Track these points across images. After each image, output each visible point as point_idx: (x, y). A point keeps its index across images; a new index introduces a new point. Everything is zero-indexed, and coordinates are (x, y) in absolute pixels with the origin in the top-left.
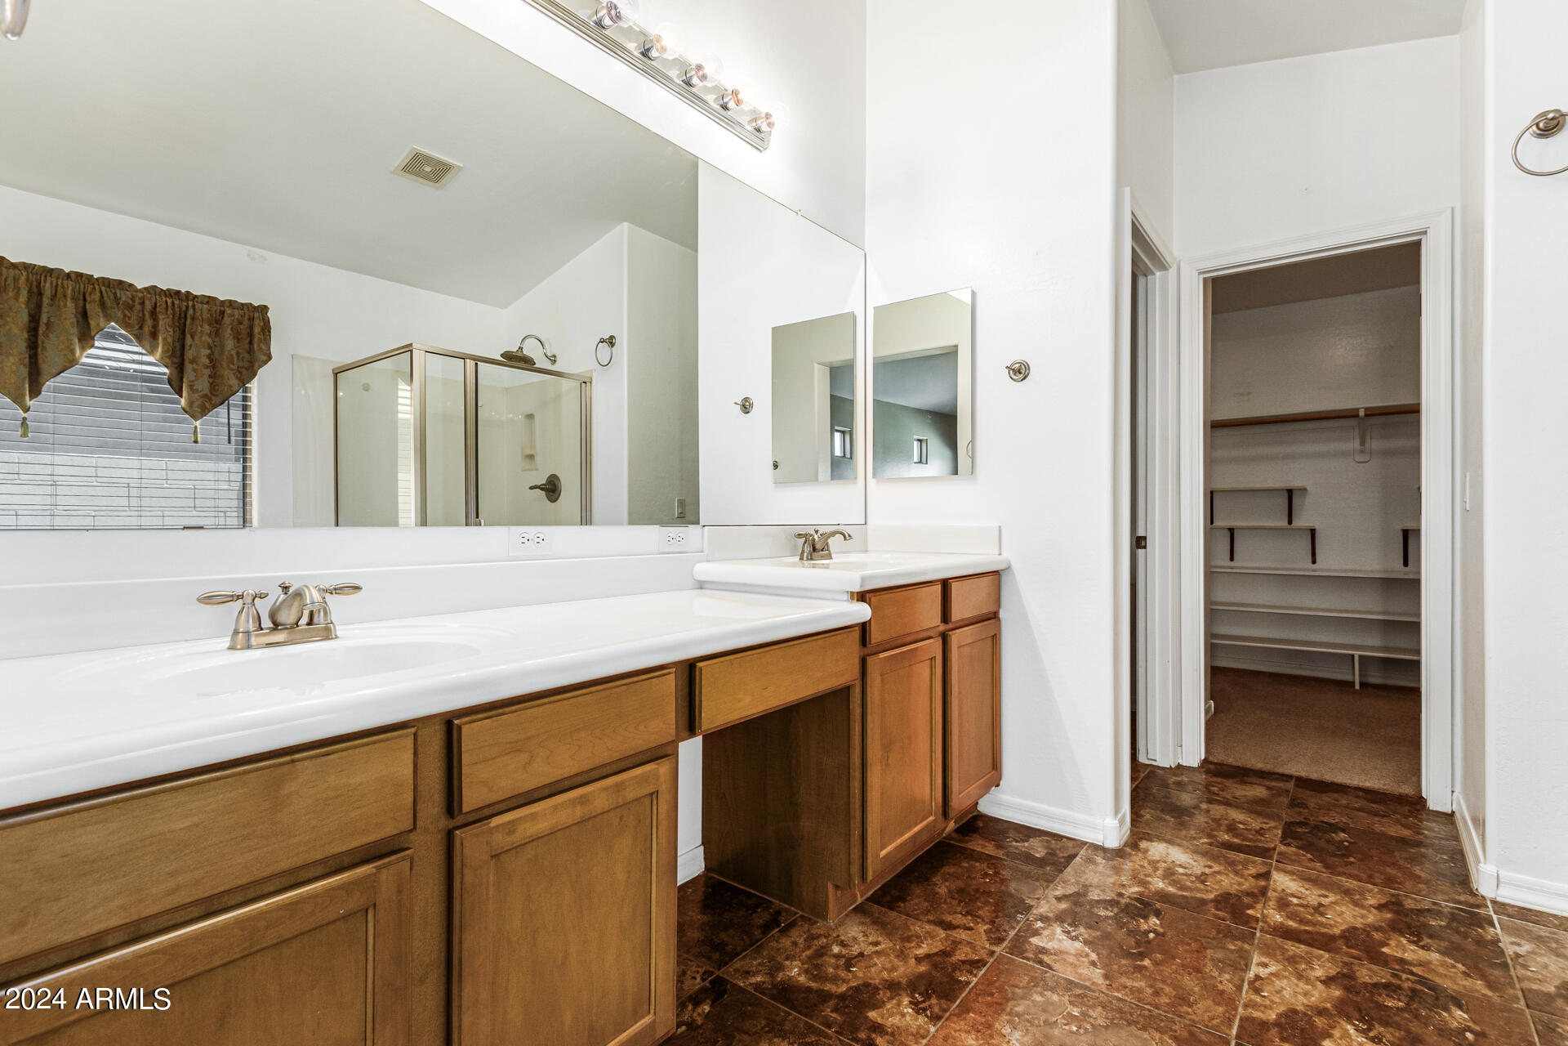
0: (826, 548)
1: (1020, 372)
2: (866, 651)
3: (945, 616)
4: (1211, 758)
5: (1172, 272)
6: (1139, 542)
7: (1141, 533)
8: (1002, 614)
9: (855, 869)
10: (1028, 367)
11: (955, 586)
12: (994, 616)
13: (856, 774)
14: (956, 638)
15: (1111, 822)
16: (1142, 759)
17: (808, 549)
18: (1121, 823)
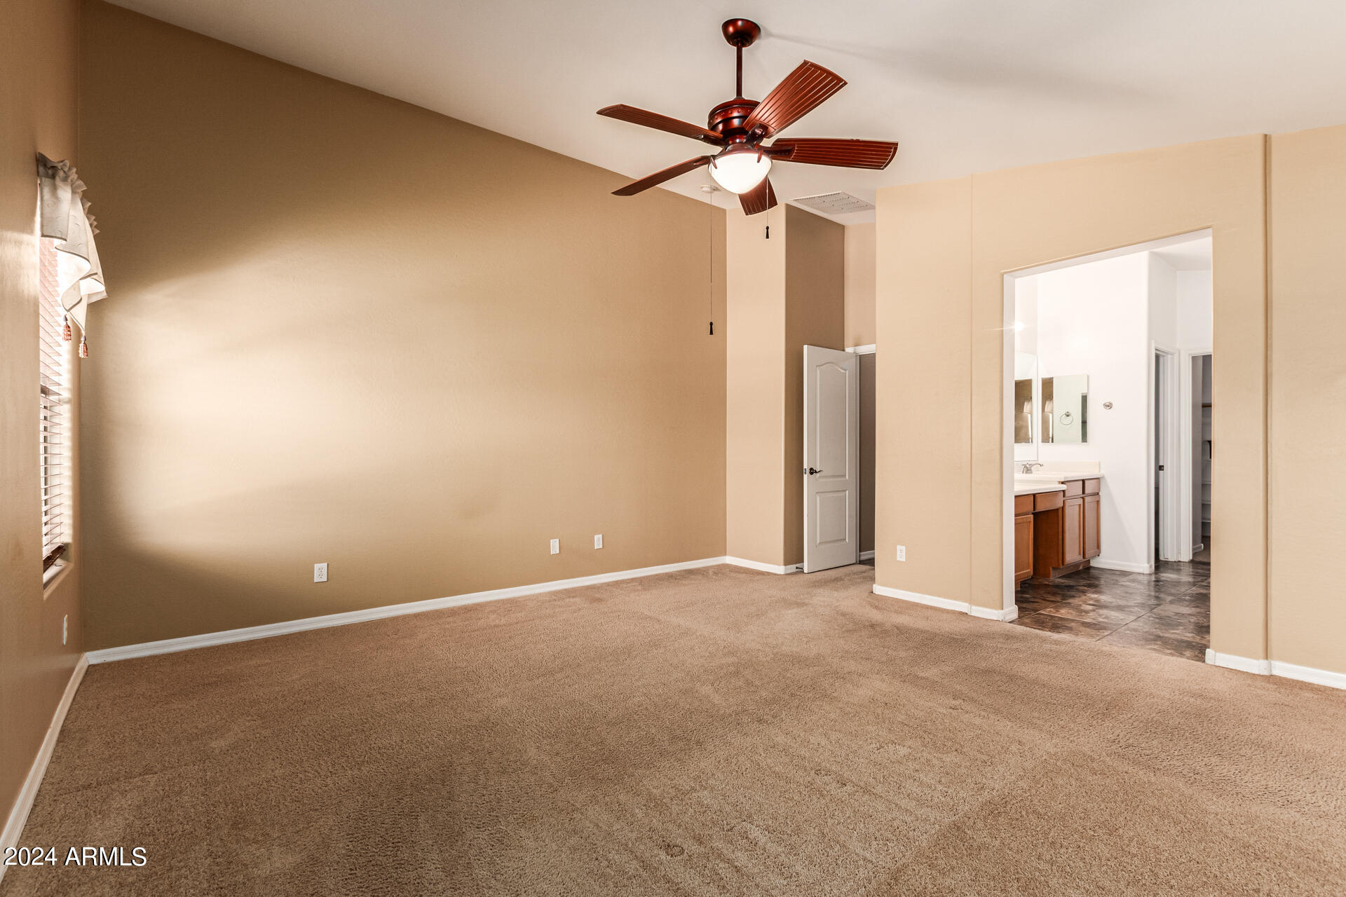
0: (1031, 470)
1: (1109, 406)
2: (1065, 499)
3: (1084, 492)
4: (1195, 560)
5: (1176, 356)
6: (1160, 468)
7: (1161, 464)
8: (1100, 494)
9: (1060, 562)
10: (1111, 404)
11: (1086, 482)
12: (1098, 494)
13: (1060, 534)
14: (1087, 499)
15: (1146, 565)
16: (1162, 558)
17: (1025, 469)
18: (1151, 567)
